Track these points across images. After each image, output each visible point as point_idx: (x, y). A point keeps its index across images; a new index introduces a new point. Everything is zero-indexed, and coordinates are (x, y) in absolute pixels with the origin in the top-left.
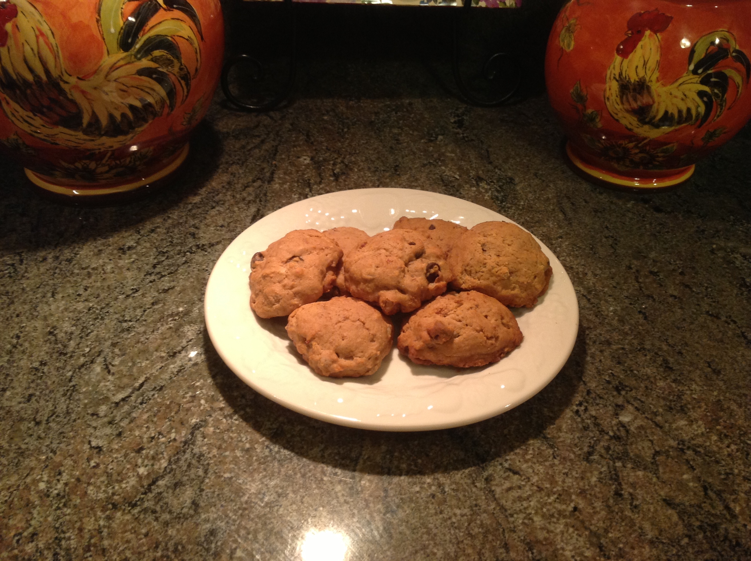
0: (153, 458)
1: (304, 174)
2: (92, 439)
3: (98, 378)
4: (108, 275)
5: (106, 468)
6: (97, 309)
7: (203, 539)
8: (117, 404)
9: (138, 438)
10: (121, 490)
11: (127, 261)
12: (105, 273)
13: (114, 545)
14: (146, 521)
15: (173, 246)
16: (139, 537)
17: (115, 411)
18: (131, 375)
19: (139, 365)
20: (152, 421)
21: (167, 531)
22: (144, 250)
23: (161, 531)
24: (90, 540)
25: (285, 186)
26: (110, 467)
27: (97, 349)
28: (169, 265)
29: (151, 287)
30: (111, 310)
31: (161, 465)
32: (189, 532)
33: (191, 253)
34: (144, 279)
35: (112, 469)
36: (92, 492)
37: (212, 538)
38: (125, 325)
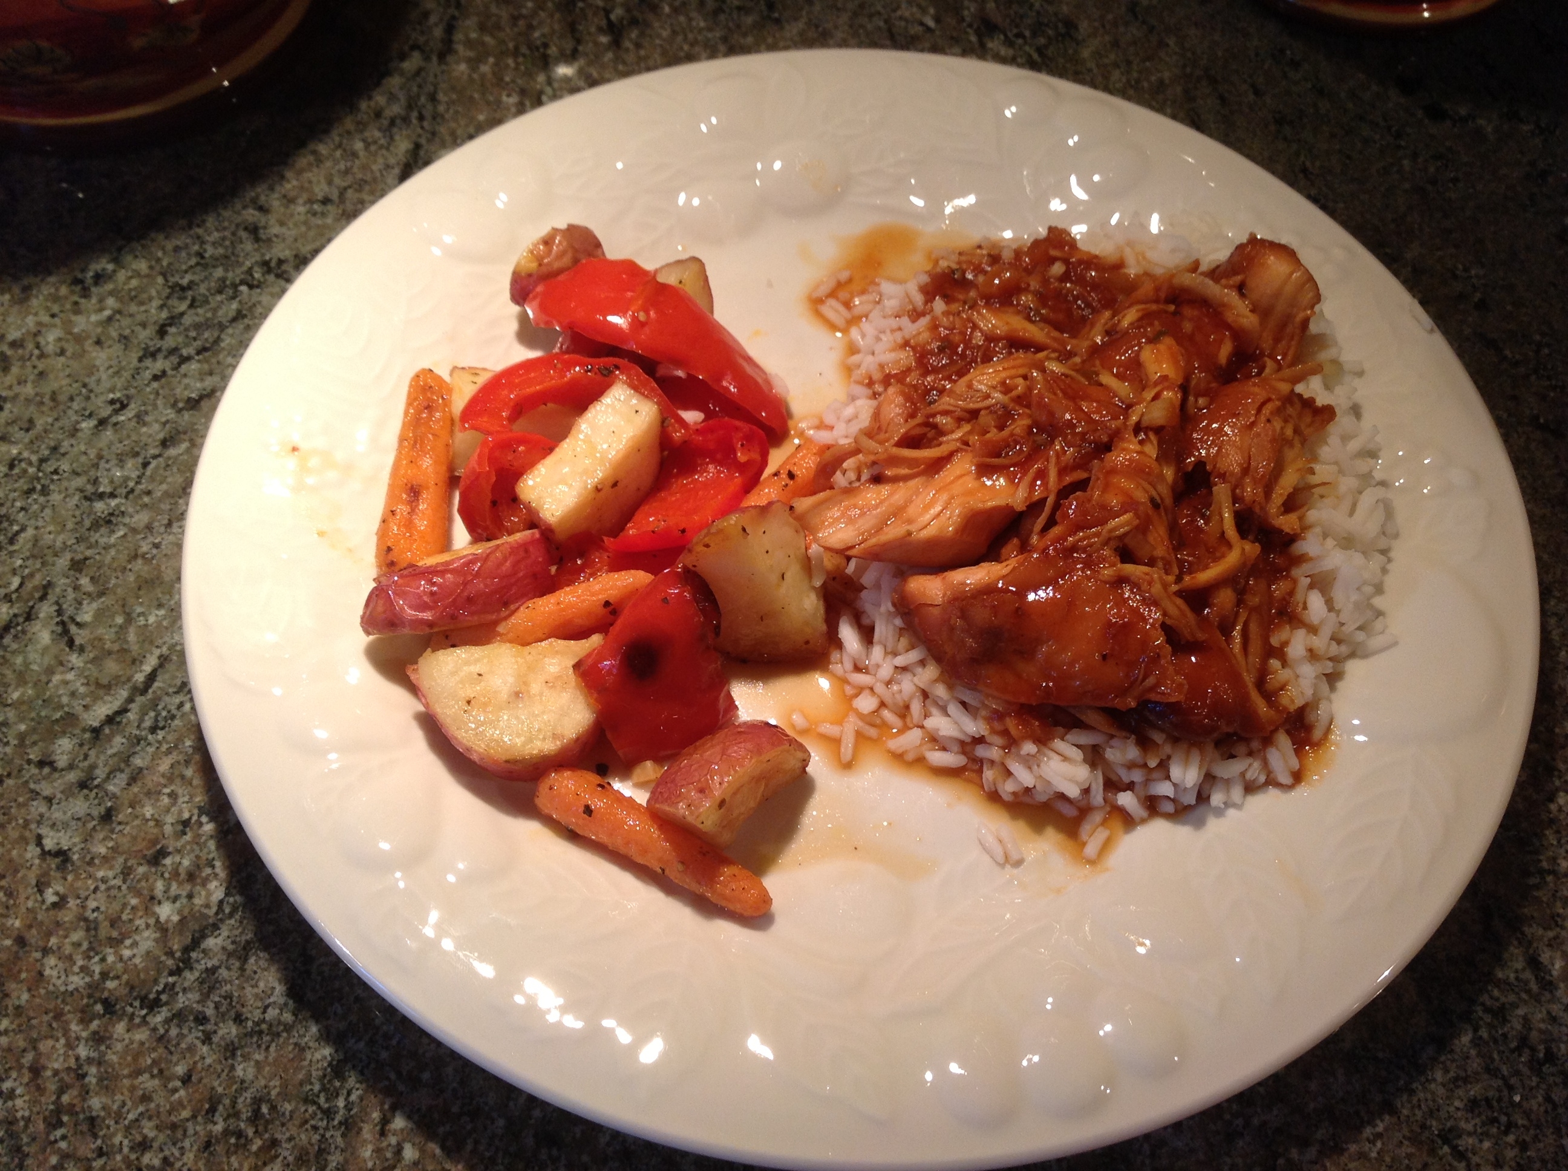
0: (191, 877)
1: (530, 27)
2: (44, 831)
3: (47, 660)
4: (49, 361)
5: (84, 907)
6: (30, 464)
7: (317, 1087)
8: (96, 731)
9: (151, 823)
10: (119, 966)
11: (94, 318)
12: (42, 356)
13: (115, 1107)
14: (183, 1046)
15: (205, 266)
16: (170, 1086)
17: (92, 753)
18: (123, 651)
19: (142, 621)
20: (183, 777)
21: (232, 1068)
22: (134, 283)
23: (219, 1068)
24: (59, 1098)
25: (485, 68)
26: (92, 904)
27: (38, 580)
28: (197, 326)
29: (158, 394)
30: (65, 466)
31: (209, 894)
32: (286, 1070)
33: (251, 287)
34: (137, 371)
35: (98, 908)
36: (55, 973)
37: (337, 1084)
38: (99, 506)
